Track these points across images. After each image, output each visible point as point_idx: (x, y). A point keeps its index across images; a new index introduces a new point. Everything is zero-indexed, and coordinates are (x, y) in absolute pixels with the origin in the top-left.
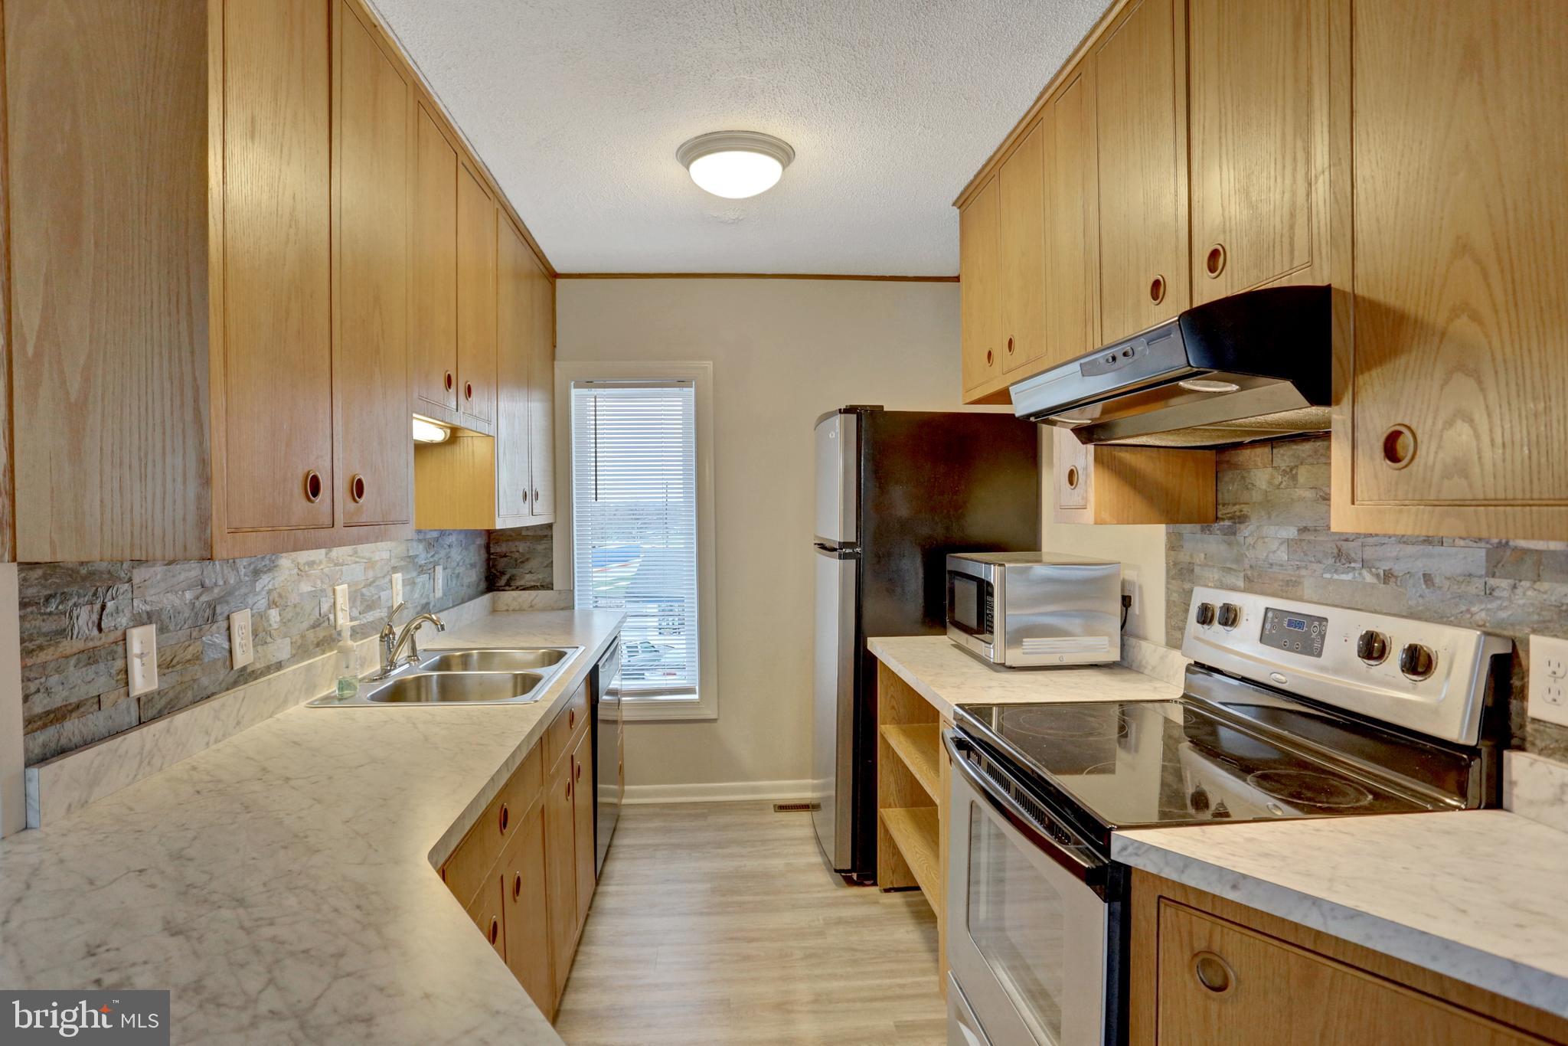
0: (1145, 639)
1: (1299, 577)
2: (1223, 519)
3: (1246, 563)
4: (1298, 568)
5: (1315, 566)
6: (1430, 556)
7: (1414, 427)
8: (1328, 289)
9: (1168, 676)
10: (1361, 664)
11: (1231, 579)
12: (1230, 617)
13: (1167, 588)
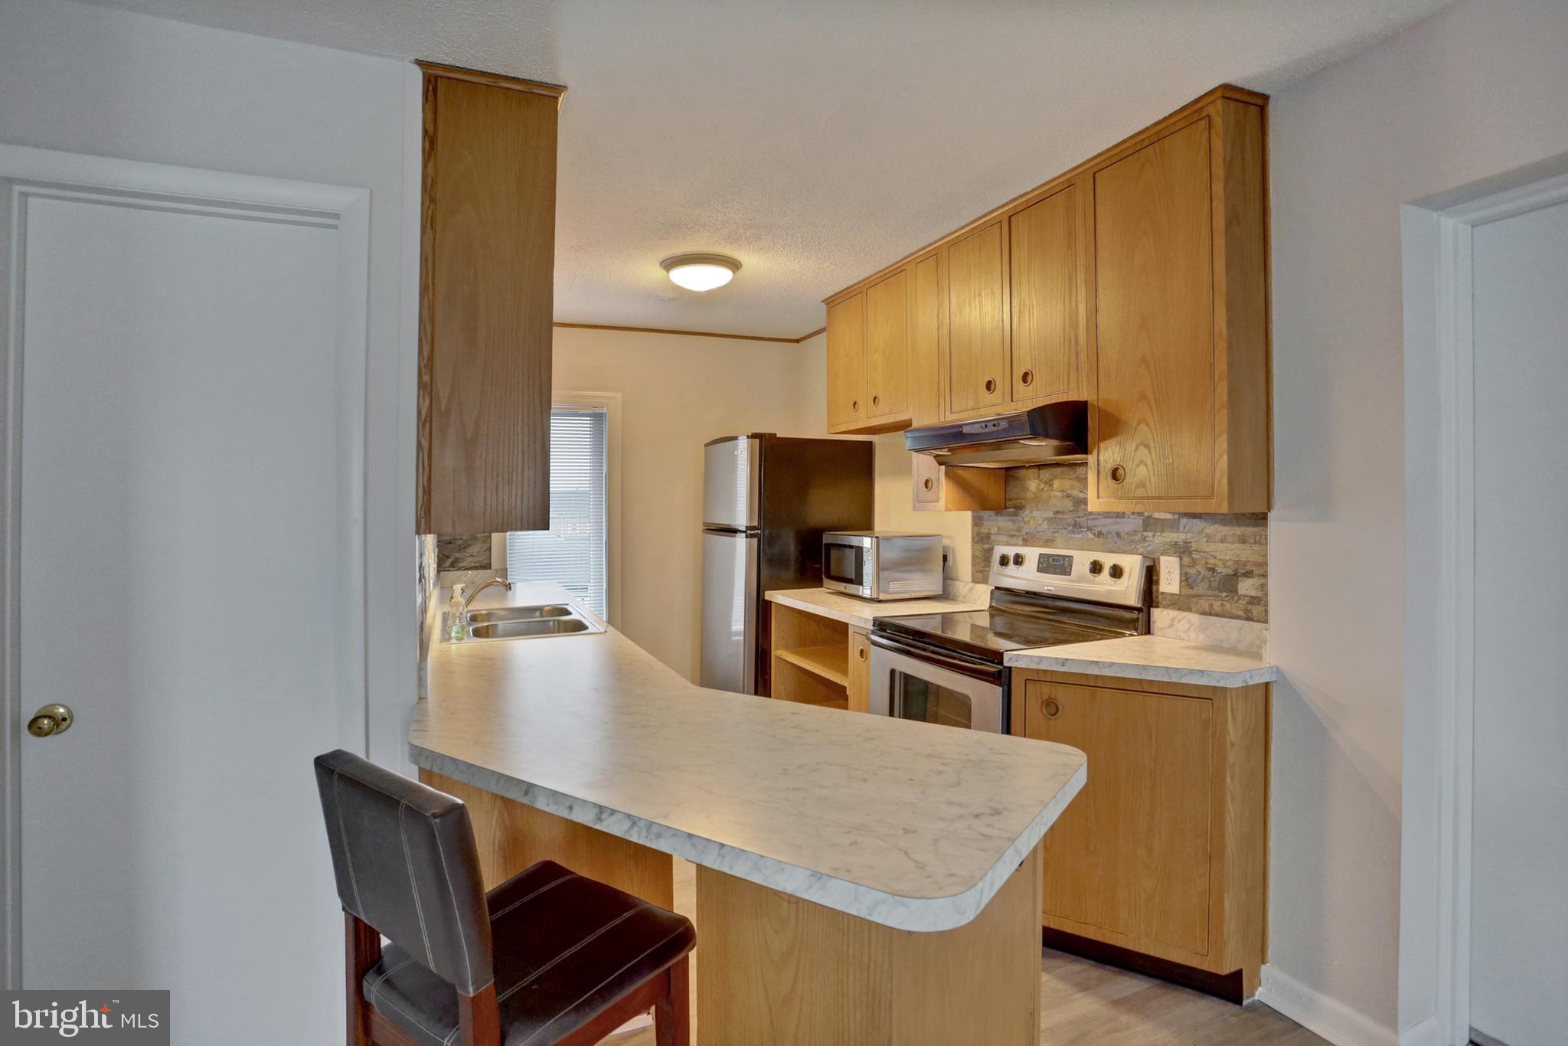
0: (957, 580)
1: (1054, 537)
2: (1010, 508)
3: (1024, 531)
4: (1054, 532)
5: (1062, 531)
6: (1119, 523)
7: (1124, 466)
8: (1086, 403)
9: (974, 600)
10: (1090, 576)
11: (1014, 541)
12: (1019, 560)
13: (973, 549)
